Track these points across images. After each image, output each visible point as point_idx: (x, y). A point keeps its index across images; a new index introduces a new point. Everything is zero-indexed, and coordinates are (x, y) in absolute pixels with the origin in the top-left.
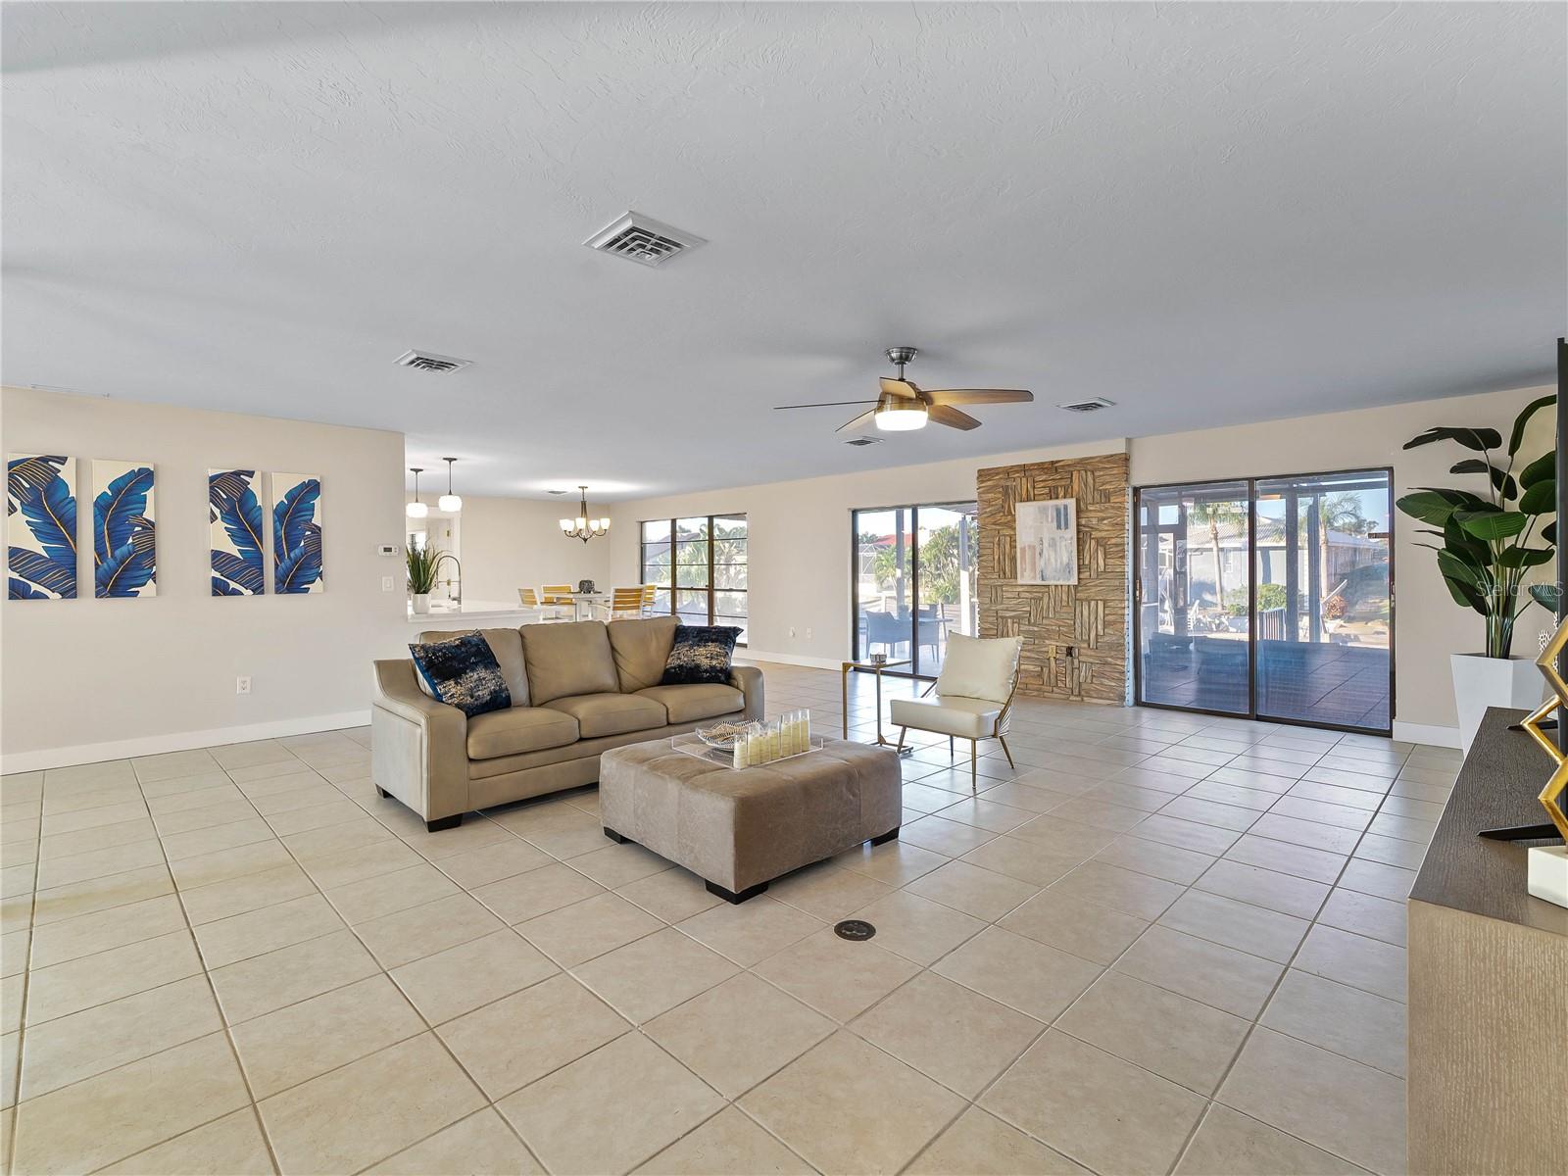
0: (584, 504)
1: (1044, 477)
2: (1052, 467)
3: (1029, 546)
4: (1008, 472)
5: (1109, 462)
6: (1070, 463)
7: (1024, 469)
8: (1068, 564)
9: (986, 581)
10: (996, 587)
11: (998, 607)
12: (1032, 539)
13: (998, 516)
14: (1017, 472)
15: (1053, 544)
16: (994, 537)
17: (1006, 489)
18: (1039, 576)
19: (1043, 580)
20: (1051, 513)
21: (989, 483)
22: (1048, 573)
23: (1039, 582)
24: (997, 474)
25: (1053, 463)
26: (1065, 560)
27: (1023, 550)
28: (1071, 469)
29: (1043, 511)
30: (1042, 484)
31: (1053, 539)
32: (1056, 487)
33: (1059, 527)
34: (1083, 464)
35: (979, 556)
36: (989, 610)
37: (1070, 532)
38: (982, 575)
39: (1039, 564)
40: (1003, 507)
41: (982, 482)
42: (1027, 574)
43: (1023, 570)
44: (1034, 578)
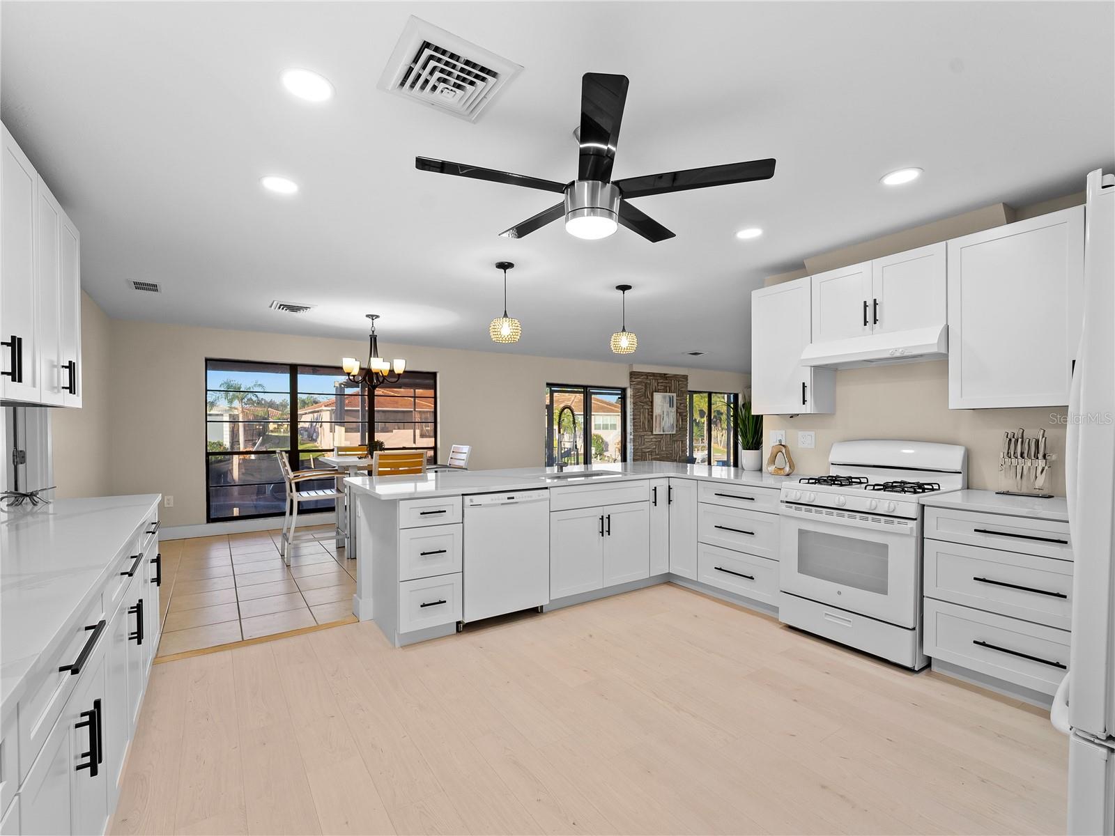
0: (373, 339)
1: (661, 381)
2: (664, 376)
3: (659, 414)
4: (647, 375)
5: (683, 378)
6: (672, 375)
7: (654, 375)
8: (673, 424)
10: (641, 436)
11: (644, 447)
12: (660, 412)
13: (642, 398)
14: (651, 376)
15: (668, 414)
16: (640, 409)
17: (646, 384)
18: (662, 430)
19: (664, 432)
20: (668, 399)
21: (639, 379)
22: (666, 428)
23: (662, 433)
24: (642, 375)
25: (665, 374)
26: (672, 422)
27: (656, 417)
29: (664, 397)
30: (662, 384)
31: (667, 412)
32: (666, 387)
33: (670, 406)
34: (675, 376)
35: (634, 419)
36: (637, 449)
37: (674, 409)
38: (635, 430)
39: (663, 424)
40: (645, 393)
41: (635, 378)
42: (657, 429)
43: (656, 427)
44: (660, 431)
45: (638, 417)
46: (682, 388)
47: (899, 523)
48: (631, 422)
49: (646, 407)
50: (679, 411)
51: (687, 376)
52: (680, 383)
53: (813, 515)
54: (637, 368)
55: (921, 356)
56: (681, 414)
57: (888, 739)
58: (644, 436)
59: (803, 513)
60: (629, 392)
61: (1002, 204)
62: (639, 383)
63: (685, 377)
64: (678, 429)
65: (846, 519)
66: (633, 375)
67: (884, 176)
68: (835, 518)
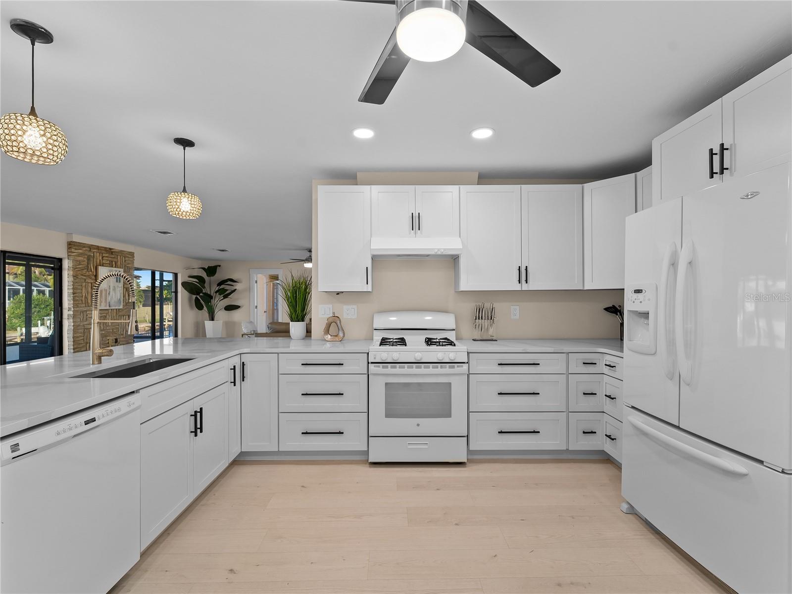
1: (107, 255)
2: (110, 251)
3: (104, 289)
4: (91, 247)
5: (129, 255)
6: (117, 251)
7: (98, 248)
8: (120, 299)
9: (78, 309)
10: (83, 312)
11: (85, 323)
12: (106, 286)
13: (84, 271)
14: (94, 249)
15: (114, 289)
17: (89, 256)
18: (108, 305)
19: (110, 307)
20: (114, 274)
21: (80, 251)
22: (112, 303)
23: (108, 308)
24: (84, 247)
25: (110, 249)
26: (119, 298)
27: (101, 291)
28: (117, 254)
29: (110, 272)
30: (107, 258)
31: (114, 287)
32: (112, 262)
33: (117, 281)
34: (121, 252)
35: (73, 294)
36: (79, 325)
37: (121, 285)
38: (76, 305)
39: (109, 299)
40: (88, 266)
41: (76, 249)
42: (103, 304)
43: (101, 302)
44: (106, 306)
45: (79, 291)
46: (129, 264)
47: (458, 367)
48: (69, 296)
49: (90, 281)
50: (126, 286)
51: (133, 253)
52: (127, 259)
53: (398, 370)
54: (77, 238)
55: (428, 256)
56: (127, 289)
57: (521, 520)
58: (86, 311)
59: (390, 370)
60: (66, 264)
61: (478, 173)
62: (80, 255)
63: (132, 254)
64: (125, 304)
65: (423, 370)
66: (71, 245)
67: (473, 130)
68: (414, 370)
